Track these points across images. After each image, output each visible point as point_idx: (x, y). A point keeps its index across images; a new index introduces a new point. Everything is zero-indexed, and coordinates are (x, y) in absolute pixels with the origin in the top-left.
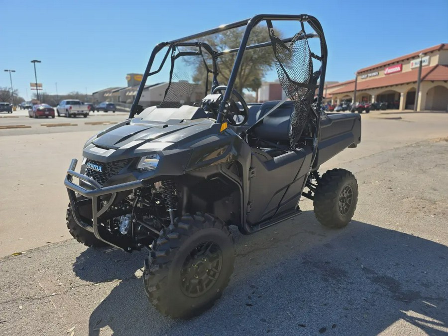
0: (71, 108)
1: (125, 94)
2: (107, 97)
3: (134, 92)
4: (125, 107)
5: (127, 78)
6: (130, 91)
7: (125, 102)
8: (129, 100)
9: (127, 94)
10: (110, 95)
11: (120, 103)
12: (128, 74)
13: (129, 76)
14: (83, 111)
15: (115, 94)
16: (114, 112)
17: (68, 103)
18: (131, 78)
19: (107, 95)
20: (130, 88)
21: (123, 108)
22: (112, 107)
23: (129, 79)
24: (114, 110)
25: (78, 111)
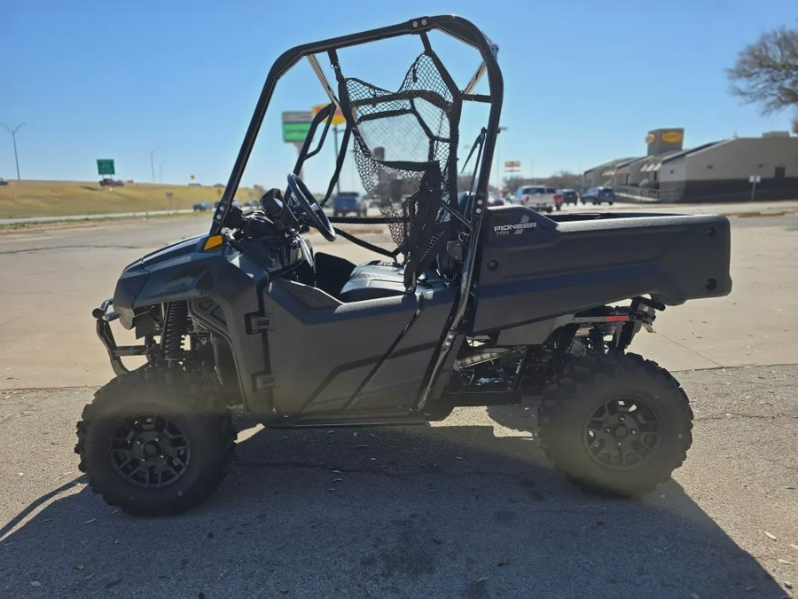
0: (527, 199)
1: (639, 170)
2: (608, 178)
3: (656, 164)
4: (635, 194)
5: (647, 139)
6: (648, 163)
7: (636, 185)
8: (645, 181)
9: (642, 170)
10: (612, 173)
11: (628, 187)
12: (651, 133)
13: (653, 136)
14: (545, 204)
15: (621, 171)
16: (611, 203)
17: (526, 191)
18: (656, 137)
19: (608, 174)
20: (651, 157)
21: (630, 196)
22: (607, 195)
23: (652, 141)
24: (611, 200)
25: (538, 204)
